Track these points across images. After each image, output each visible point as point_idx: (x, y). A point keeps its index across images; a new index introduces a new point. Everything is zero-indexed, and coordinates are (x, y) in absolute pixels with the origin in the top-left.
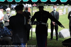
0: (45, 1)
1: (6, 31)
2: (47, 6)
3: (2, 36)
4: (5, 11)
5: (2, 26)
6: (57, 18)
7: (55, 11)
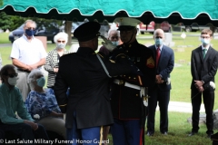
0: (163, 15)
1: (50, 100)
2: (188, 30)
3: (37, 116)
4: (53, 42)
5: (39, 84)
6: (212, 69)
7: (207, 48)
